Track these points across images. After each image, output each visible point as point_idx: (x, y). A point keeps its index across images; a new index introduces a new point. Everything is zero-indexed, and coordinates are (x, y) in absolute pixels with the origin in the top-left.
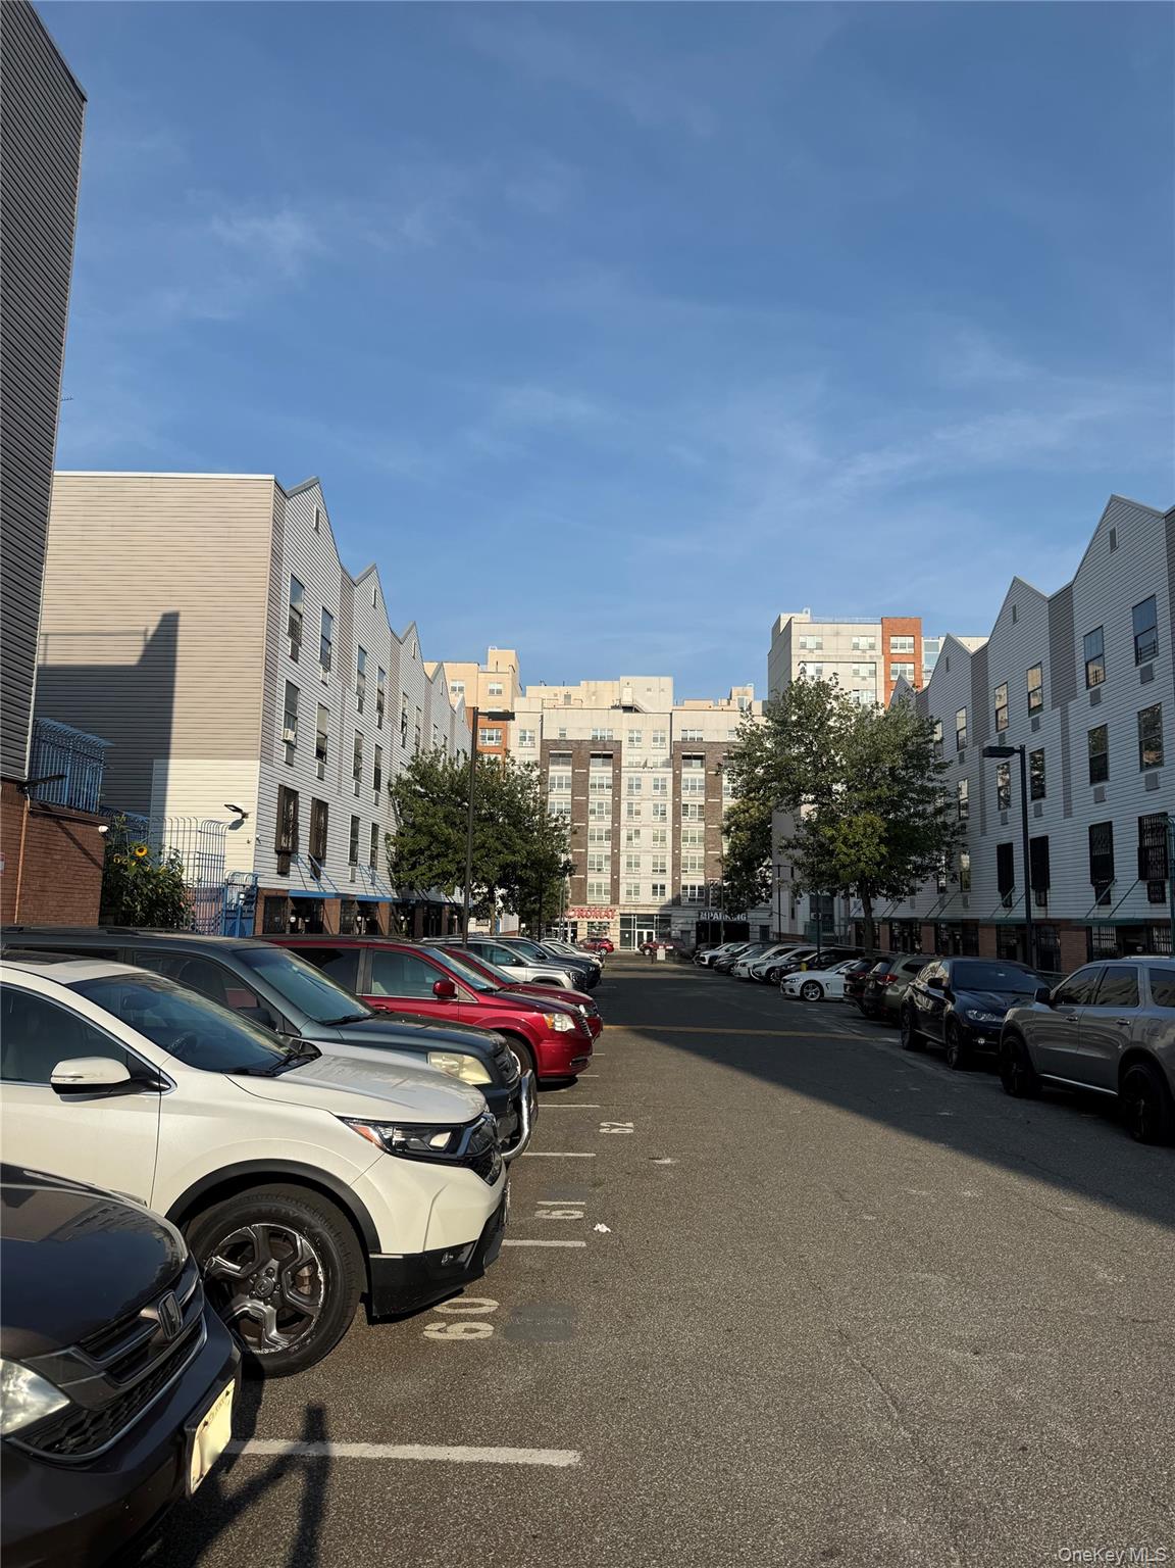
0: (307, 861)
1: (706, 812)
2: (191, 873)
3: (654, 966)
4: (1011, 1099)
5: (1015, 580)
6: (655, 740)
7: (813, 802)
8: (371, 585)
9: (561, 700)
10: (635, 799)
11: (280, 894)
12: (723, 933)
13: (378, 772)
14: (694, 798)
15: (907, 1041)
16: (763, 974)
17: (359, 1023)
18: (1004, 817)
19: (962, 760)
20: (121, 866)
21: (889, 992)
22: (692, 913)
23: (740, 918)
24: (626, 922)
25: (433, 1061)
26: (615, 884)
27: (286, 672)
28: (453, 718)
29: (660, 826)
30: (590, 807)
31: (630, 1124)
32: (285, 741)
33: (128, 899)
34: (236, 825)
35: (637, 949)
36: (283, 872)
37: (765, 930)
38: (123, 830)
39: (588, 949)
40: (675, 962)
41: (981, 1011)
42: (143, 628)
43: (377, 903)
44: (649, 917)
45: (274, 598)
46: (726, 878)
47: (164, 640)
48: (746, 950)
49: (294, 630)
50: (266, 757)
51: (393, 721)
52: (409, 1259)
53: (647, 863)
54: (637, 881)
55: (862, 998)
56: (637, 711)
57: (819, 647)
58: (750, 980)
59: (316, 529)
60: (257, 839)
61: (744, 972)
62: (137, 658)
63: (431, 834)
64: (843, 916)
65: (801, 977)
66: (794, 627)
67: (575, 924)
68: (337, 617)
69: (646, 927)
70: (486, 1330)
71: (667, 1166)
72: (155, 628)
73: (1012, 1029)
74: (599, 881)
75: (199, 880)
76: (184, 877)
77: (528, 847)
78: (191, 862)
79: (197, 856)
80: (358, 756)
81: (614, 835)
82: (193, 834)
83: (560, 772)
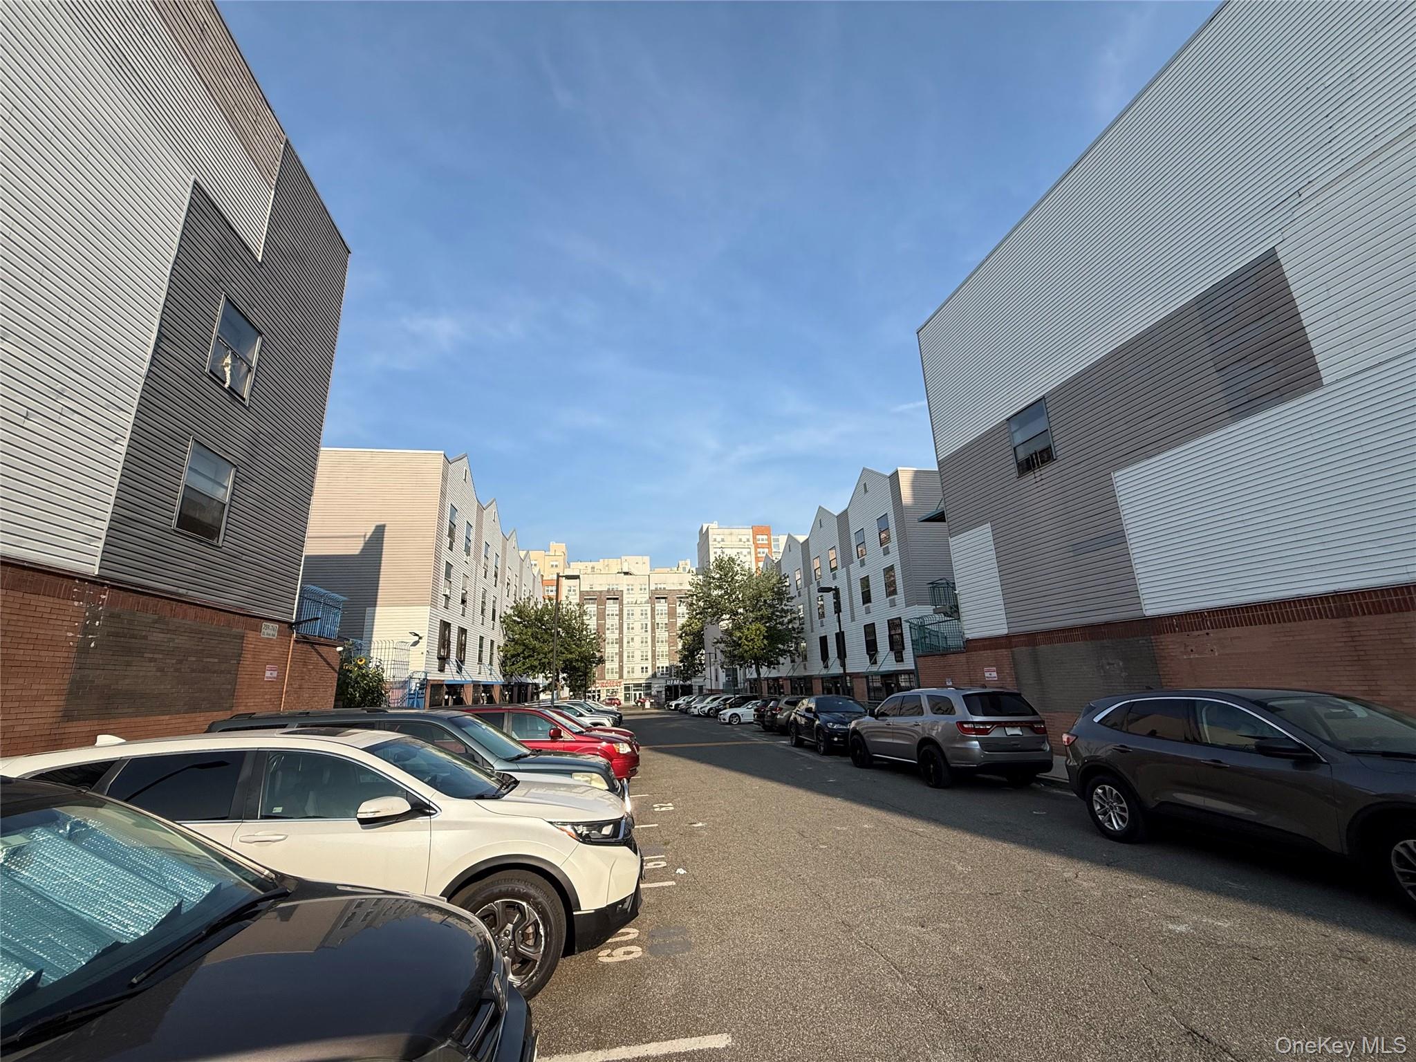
0: (455, 663)
1: (669, 626)
2: (389, 672)
3: (644, 711)
4: (858, 769)
5: (820, 507)
6: (641, 589)
7: (728, 620)
8: (493, 509)
9: (589, 570)
10: (631, 621)
11: (440, 683)
12: (680, 691)
13: (494, 611)
14: (662, 619)
15: (794, 742)
16: (706, 712)
17: (525, 758)
18: (822, 622)
19: (800, 596)
20: (348, 670)
21: (779, 716)
22: (663, 681)
23: (689, 682)
24: (627, 689)
25: (576, 778)
26: (621, 668)
27: (446, 556)
28: (534, 579)
29: (644, 635)
30: (607, 626)
31: (670, 804)
32: (444, 595)
33: (352, 690)
34: (415, 643)
35: (634, 703)
36: (442, 670)
37: (701, 688)
38: (350, 649)
39: (607, 704)
40: (655, 708)
41: (834, 723)
42: (363, 534)
43: (493, 685)
44: (640, 685)
45: (441, 517)
46: (681, 662)
47: (377, 539)
48: (694, 699)
49: (451, 534)
50: (434, 604)
51: (503, 582)
52: (599, 912)
53: (638, 654)
54: (633, 665)
55: (764, 720)
56: (631, 574)
57: (723, 540)
58: (699, 715)
59: (465, 480)
60: (427, 651)
61: (696, 712)
62: (359, 551)
63: (524, 645)
64: (742, 677)
65: (729, 712)
66: (710, 530)
67: (599, 691)
68: (474, 526)
69: (637, 690)
70: (637, 951)
71: (701, 827)
72: (371, 534)
73: (855, 731)
74: (612, 666)
75: (394, 677)
76: (384, 675)
77: (579, 650)
78: (389, 666)
79: (393, 662)
80: (483, 603)
81: (620, 641)
82: (391, 650)
83: (591, 608)
